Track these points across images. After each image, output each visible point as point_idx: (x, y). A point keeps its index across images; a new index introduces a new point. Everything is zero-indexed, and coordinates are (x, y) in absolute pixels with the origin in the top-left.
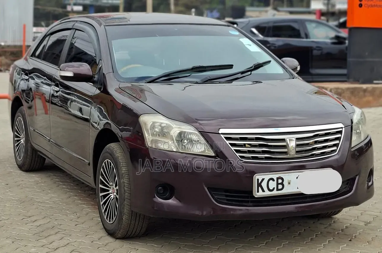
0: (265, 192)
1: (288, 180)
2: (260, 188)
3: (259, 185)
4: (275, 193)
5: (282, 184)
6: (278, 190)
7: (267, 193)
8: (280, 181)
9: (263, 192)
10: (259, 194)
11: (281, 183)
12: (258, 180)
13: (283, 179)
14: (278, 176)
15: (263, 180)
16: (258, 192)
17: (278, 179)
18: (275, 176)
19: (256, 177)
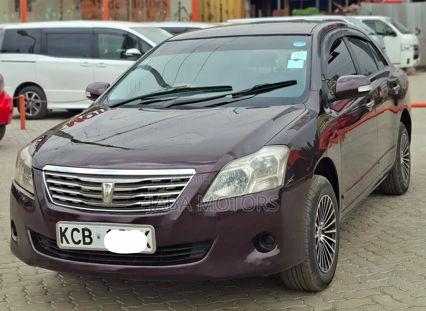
0: (69, 243)
1: (97, 233)
2: (63, 238)
3: (63, 235)
4: (81, 246)
5: (89, 236)
6: (85, 243)
7: (72, 246)
8: (87, 233)
9: (67, 243)
10: (63, 245)
11: (87, 235)
12: (61, 228)
13: (90, 230)
14: (84, 226)
15: (66, 229)
16: (62, 242)
17: (84, 230)
18: (80, 226)
19: (59, 224)
